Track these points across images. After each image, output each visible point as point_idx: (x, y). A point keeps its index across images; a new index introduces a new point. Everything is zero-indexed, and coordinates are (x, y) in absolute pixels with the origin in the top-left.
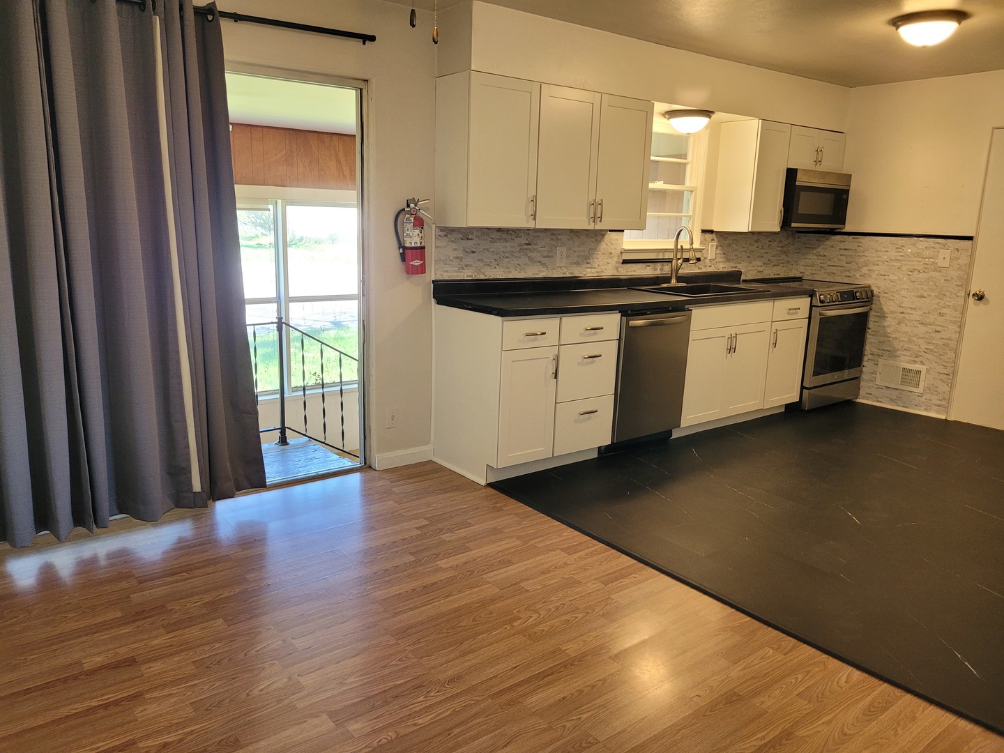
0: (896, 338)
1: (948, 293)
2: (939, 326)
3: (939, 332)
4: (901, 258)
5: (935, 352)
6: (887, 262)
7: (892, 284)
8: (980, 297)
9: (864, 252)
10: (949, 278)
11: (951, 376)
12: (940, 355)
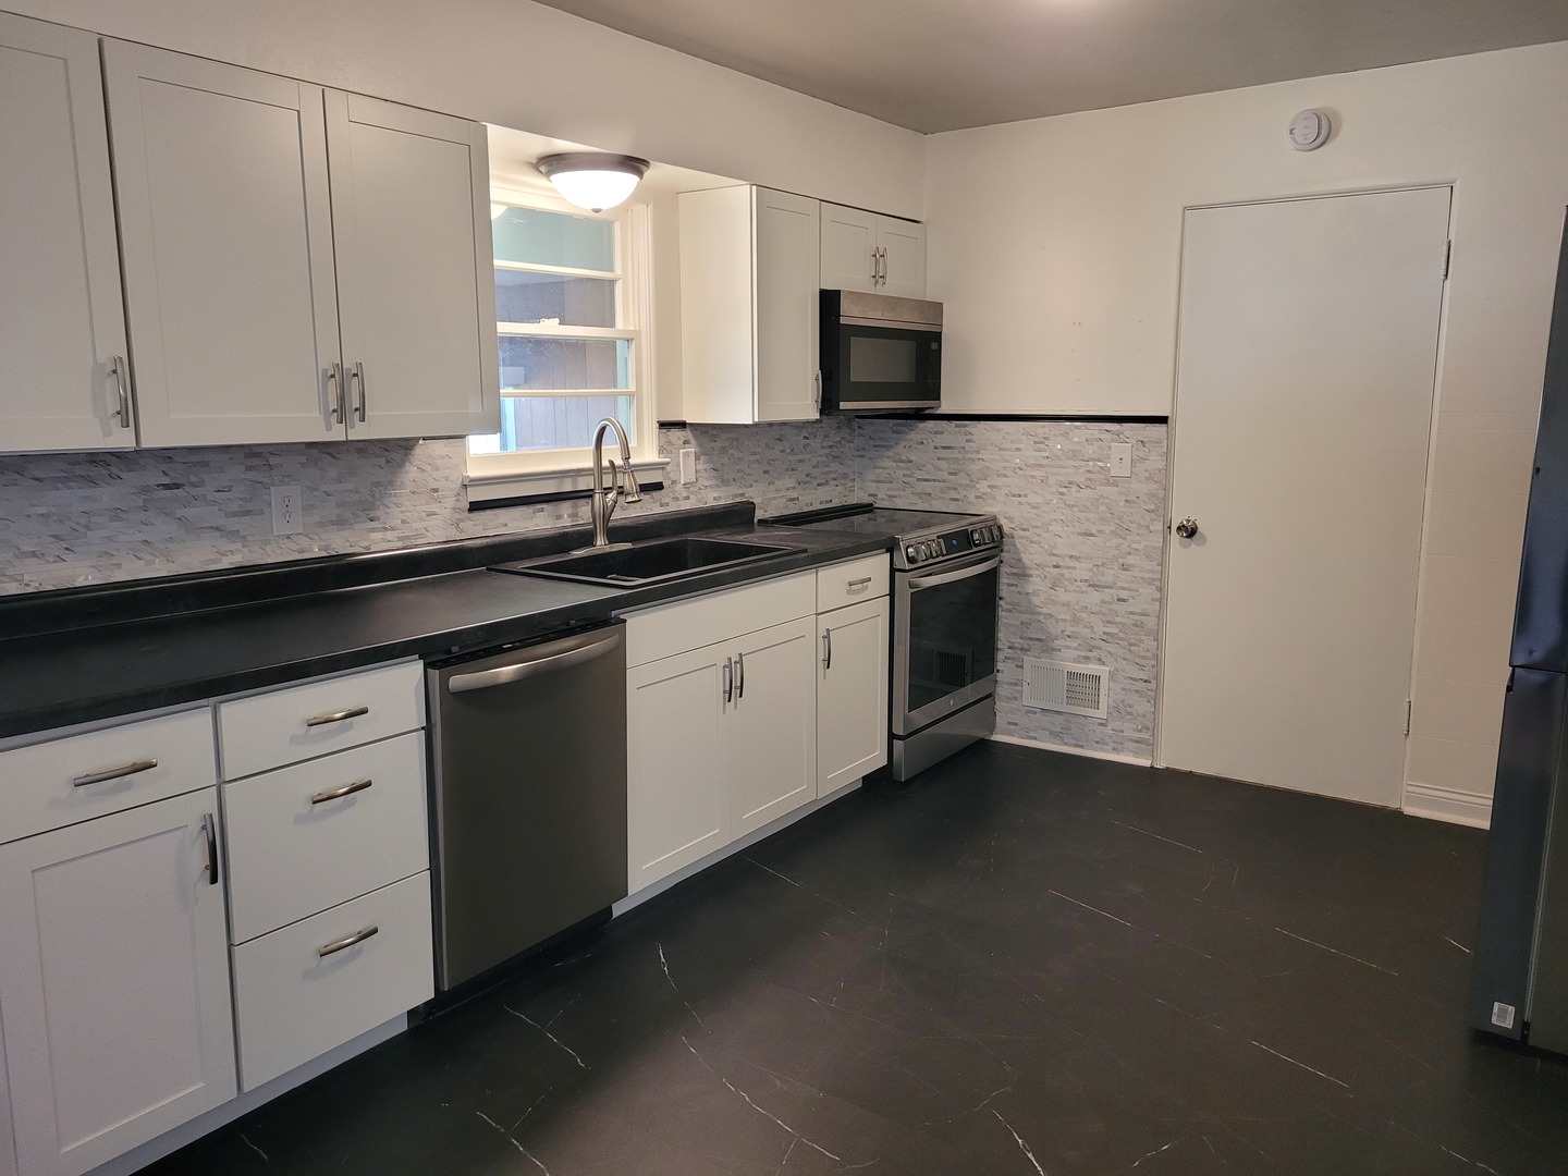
0: (1051, 615)
1: (1133, 527)
2: (1123, 588)
3: (1124, 600)
4: (1045, 462)
5: (1121, 639)
6: (1021, 469)
7: (1035, 511)
8: (1190, 532)
9: (978, 452)
10: (1134, 498)
11: (1152, 684)
12: (1132, 644)
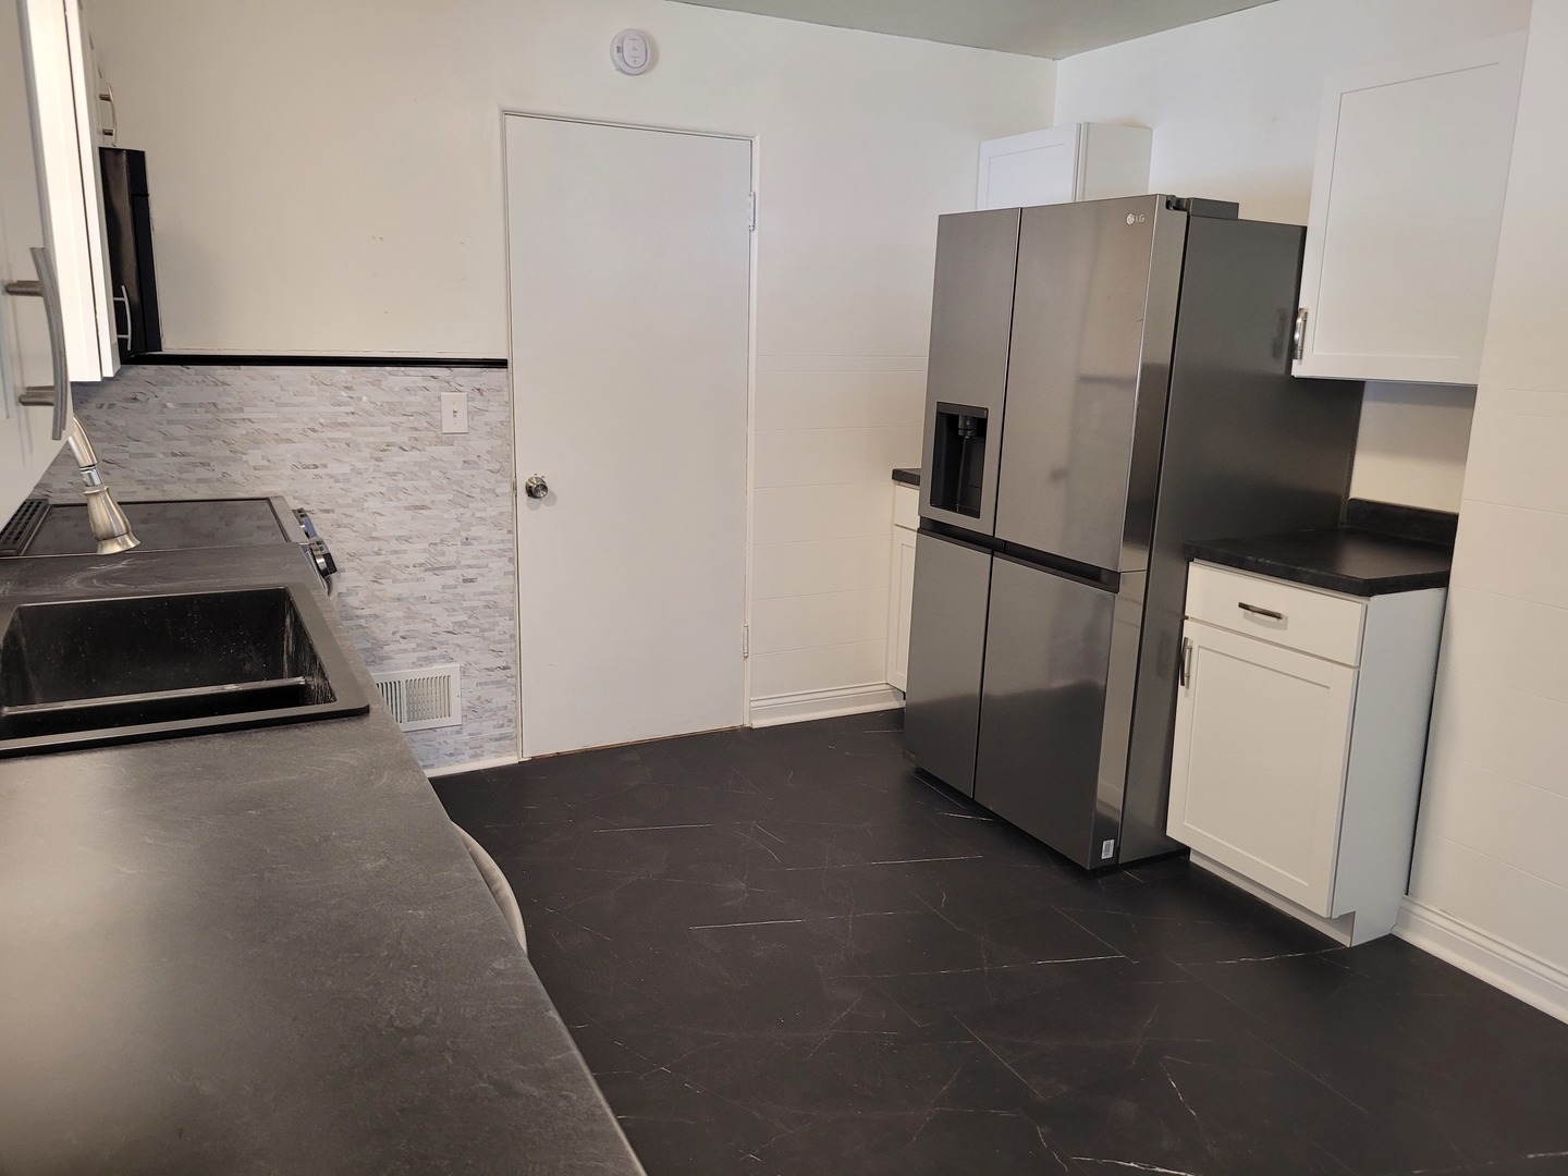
0: (377, 616)
1: (476, 492)
2: (470, 566)
3: (471, 581)
4: (349, 419)
5: (472, 627)
6: (313, 430)
7: (341, 485)
8: (535, 491)
9: (242, 410)
10: (474, 458)
11: (509, 673)
12: (483, 630)
